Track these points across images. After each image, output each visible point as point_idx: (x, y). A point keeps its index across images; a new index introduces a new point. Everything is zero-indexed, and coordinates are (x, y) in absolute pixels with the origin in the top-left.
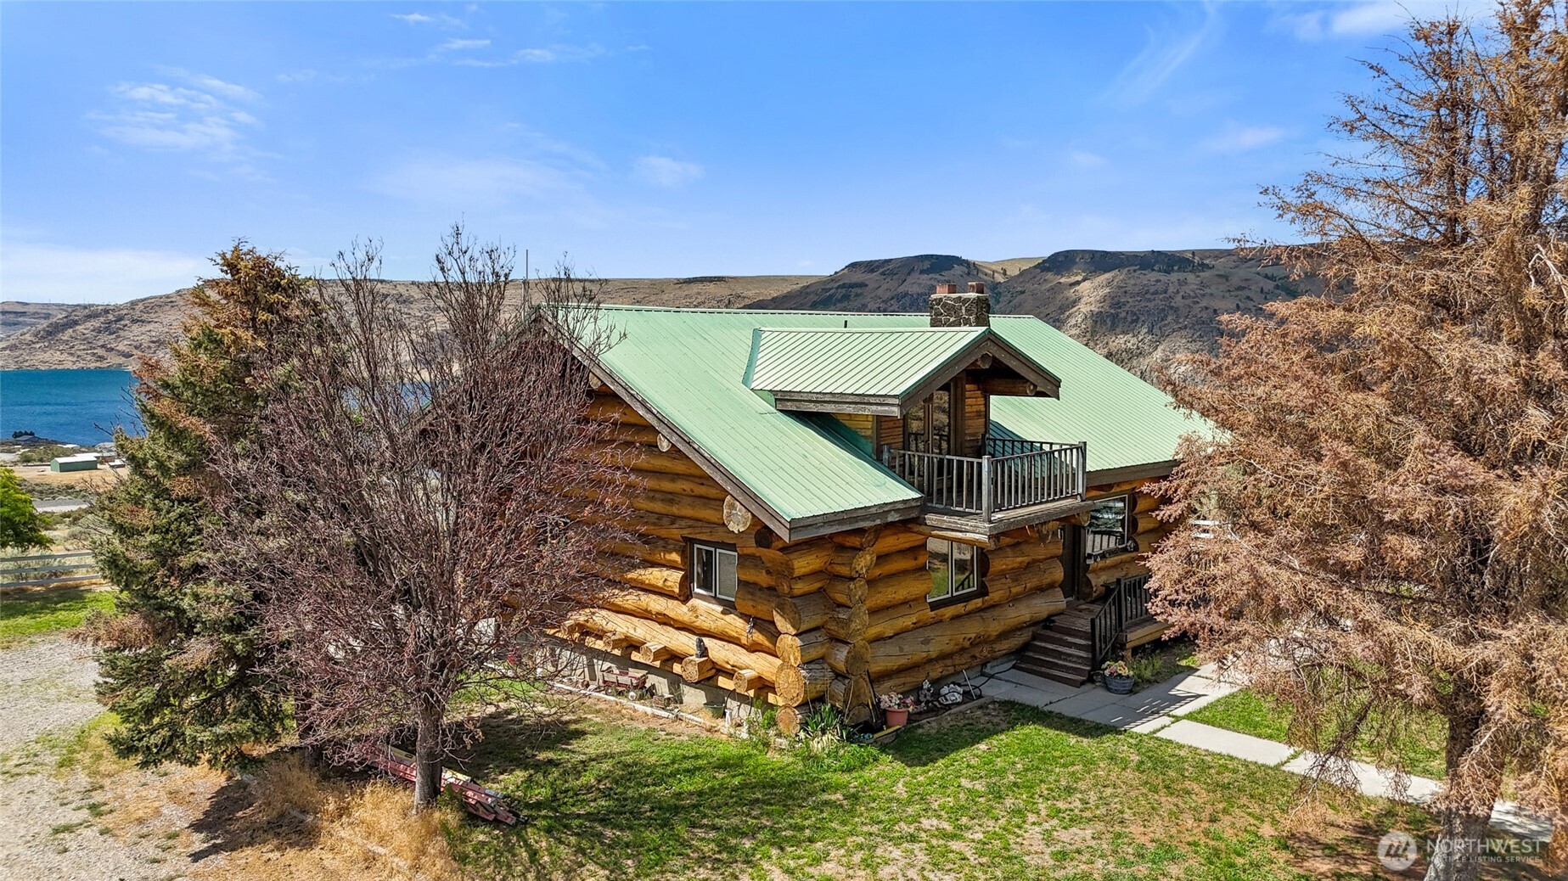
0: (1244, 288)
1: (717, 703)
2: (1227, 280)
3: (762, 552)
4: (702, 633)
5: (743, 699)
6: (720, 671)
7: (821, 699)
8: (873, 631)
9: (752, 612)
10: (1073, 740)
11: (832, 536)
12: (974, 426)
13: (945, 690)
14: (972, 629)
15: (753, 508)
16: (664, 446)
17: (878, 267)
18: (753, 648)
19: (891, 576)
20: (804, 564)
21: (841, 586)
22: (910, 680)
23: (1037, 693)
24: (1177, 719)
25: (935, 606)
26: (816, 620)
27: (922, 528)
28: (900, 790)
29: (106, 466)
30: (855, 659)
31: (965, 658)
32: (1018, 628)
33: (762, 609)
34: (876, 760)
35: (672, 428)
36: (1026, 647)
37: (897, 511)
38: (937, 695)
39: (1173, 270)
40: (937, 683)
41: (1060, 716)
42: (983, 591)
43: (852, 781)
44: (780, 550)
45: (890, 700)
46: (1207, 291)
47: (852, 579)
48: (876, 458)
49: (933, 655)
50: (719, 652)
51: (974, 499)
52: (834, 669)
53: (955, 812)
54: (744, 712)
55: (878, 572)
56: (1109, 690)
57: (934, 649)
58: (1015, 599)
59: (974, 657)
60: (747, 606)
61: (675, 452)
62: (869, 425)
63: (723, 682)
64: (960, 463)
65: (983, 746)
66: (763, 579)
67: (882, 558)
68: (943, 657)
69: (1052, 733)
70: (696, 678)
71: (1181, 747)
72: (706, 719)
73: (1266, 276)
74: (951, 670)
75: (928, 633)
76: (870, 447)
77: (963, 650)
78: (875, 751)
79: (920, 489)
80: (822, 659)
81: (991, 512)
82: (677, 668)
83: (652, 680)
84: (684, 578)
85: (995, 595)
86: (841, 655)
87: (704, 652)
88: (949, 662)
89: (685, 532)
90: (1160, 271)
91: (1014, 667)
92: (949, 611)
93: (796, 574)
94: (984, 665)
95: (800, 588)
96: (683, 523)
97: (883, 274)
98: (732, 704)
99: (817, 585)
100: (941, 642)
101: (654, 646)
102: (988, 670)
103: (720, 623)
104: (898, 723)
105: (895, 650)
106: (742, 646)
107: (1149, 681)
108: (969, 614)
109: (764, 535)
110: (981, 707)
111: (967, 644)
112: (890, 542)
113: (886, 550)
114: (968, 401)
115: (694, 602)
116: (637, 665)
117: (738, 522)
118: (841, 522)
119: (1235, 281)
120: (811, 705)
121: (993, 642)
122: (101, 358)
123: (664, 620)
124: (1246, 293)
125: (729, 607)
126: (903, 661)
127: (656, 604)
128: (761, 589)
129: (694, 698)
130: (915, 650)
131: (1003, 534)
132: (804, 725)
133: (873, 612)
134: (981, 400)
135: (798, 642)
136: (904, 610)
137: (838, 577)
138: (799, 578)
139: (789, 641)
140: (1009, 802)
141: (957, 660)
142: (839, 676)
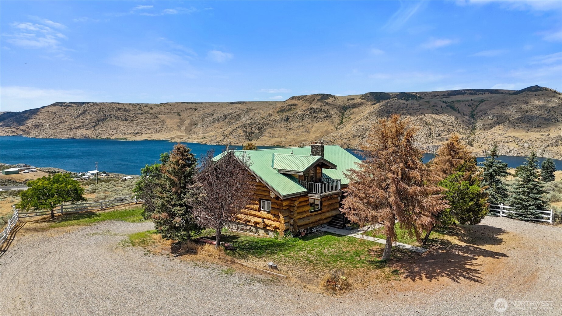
0: (435, 106)
1: (266, 231)
2: (429, 103)
3: (277, 201)
4: (263, 218)
5: (272, 231)
6: (267, 225)
7: (288, 230)
8: (298, 217)
9: (274, 213)
10: (337, 237)
11: (290, 198)
12: (319, 175)
13: (313, 229)
14: (318, 217)
15: (276, 193)
16: (258, 181)
17: (301, 98)
18: (274, 221)
19: (302, 206)
20: (285, 204)
21: (292, 208)
22: (306, 227)
23: (331, 230)
24: (358, 234)
25: (311, 212)
26: (287, 214)
27: (308, 197)
28: (303, 244)
29: (22, 173)
30: (294, 222)
31: (317, 223)
32: (329, 217)
33: (276, 213)
34: (299, 240)
35: (259, 177)
36: (331, 221)
37: (303, 193)
38: (311, 230)
39: (409, 100)
40: (311, 228)
41: (335, 234)
42: (321, 209)
43: (294, 243)
44: (281, 201)
45: (302, 231)
46: (422, 107)
47: (294, 206)
48: (299, 183)
49: (310, 222)
50: (267, 221)
51: (317, 191)
52: (290, 224)
53: (312, 248)
54: (272, 234)
55: (299, 205)
56: (347, 230)
57: (311, 221)
58: (328, 211)
59: (319, 223)
60: (273, 212)
61: (260, 182)
62: (297, 176)
63: (268, 228)
64: (315, 184)
65: (319, 238)
66: (276, 207)
67: (300, 202)
68: (312, 223)
69: (333, 236)
70: (262, 227)
71: (357, 238)
72: (265, 235)
73: (443, 102)
74: (314, 225)
75: (309, 218)
76: (297, 180)
77: (317, 221)
78: (299, 239)
79: (307, 189)
80: (288, 222)
81: (320, 193)
82: (258, 225)
83: (252, 228)
84: (259, 207)
85: (323, 210)
86: (292, 221)
87: (264, 222)
88: (314, 224)
89: (260, 197)
90: (404, 100)
91: (328, 225)
92: (314, 213)
93: (283, 205)
94: (321, 225)
95: (284, 208)
96: (259, 195)
97: (303, 101)
98: (270, 232)
99: (287, 208)
100: (312, 220)
101: (253, 221)
102: (322, 226)
103: (267, 216)
104: (303, 235)
105: (302, 221)
106: (272, 220)
107: (355, 228)
108: (318, 214)
109: (277, 198)
110: (320, 233)
111: (318, 220)
112: (302, 199)
113: (300, 201)
114: (318, 170)
115: (261, 212)
116: (249, 225)
117: (273, 195)
118: (292, 195)
119: (432, 103)
120: (286, 231)
121: (323, 220)
122: (14, 132)
123: (255, 216)
124: (435, 108)
125: (269, 212)
126: (304, 223)
127: (253, 212)
128: (276, 209)
129: (261, 232)
130: (307, 221)
131: (323, 197)
132: (285, 235)
133: (298, 213)
134: (321, 170)
135: (284, 219)
136: (305, 213)
137: (291, 206)
138: (284, 206)
139: (282, 219)
140: (322, 246)
141: (316, 223)
142: (291, 225)
